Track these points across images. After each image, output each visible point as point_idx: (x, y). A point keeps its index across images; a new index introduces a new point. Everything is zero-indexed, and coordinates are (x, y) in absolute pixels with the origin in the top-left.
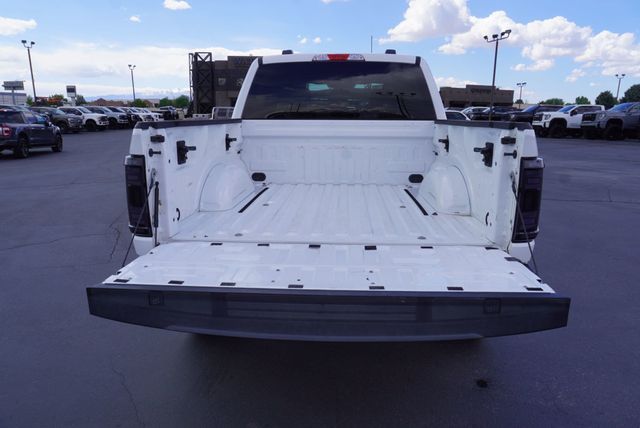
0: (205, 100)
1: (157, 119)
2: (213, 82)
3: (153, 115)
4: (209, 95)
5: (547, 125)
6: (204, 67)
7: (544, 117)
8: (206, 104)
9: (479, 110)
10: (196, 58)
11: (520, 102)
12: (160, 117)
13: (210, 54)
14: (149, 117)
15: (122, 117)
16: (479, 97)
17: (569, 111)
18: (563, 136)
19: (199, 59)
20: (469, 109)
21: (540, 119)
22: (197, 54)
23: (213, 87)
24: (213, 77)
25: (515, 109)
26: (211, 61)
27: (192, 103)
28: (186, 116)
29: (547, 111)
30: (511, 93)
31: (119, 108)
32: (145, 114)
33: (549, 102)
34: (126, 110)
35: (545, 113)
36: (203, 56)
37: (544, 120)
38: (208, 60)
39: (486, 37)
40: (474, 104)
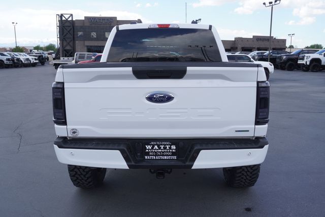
0: (68, 48)
1: (33, 61)
2: (74, 35)
3: (30, 58)
4: (71, 44)
5: (308, 63)
6: (67, 24)
7: (305, 58)
8: (69, 50)
9: (262, 53)
10: (61, 18)
11: (291, 47)
12: (35, 59)
13: (72, 15)
14: (28, 59)
15: (8, 60)
16: (262, 44)
17: (323, 54)
18: (320, 71)
19: (64, 19)
20: (255, 53)
21: (303, 59)
22: (62, 16)
23: (74, 38)
24: (74, 32)
25: (286, 52)
26: (72, 20)
27: (59, 49)
28: (54, 59)
29: (308, 53)
30: (284, 41)
31: (5, 53)
32: (25, 57)
33: (312, 47)
34: (10, 54)
35: (306, 55)
36: (67, 16)
37: (305, 60)
38: (70, 19)
39: (264, 4)
40: (258, 49)
